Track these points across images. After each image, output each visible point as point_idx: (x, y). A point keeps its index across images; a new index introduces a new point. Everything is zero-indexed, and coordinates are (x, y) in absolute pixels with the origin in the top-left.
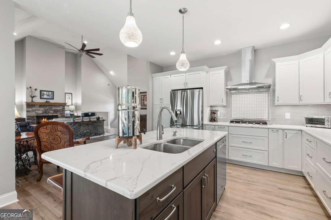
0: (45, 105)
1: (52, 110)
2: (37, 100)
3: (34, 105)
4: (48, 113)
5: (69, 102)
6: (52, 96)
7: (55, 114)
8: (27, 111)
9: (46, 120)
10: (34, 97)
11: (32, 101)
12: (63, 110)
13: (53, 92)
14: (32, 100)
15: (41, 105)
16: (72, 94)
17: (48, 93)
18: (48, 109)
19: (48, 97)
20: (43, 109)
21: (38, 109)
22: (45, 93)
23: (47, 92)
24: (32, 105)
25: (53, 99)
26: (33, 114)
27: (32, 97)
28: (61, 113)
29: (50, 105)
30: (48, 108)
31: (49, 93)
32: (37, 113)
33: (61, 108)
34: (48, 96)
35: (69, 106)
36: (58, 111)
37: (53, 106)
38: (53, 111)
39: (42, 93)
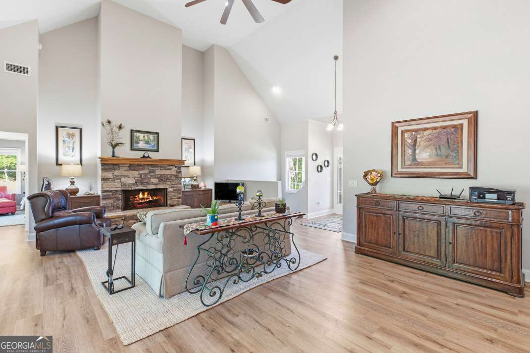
0: (140, 165)
1: (154, 176)
2: (124, 152)
3: (118, 165)
4: (148, 183)
5: (188, 159)
6: (155, 145)
7: (161, 187)
8: (103, 179)
9: (146, 196)
10: (117, 145)
11: (113, 156)
12: (178, 176)
13: (158, 134)
14: (113, 152)
15: (133, 165)
16: (194, 140)
17: (146, 138)
18: (146, 175)
19: (147, 147)
20: (136, 173)
21: (126, 173)
22: (141, 136)
23: (146, 135)
24: (114, 165)
25: (157, 151)
26: (117, 186)
27: (114, 147)
28: (173, 183)
29: (152, 166)
30: (147, 172)
31: (149, 138)
32: (124, 184)
33: (173, 171)
34: (147, 143)
35: (189, 167)
36: (168, 179)
37: (157, 166)
38: (157, 178)
39: (135, 138)
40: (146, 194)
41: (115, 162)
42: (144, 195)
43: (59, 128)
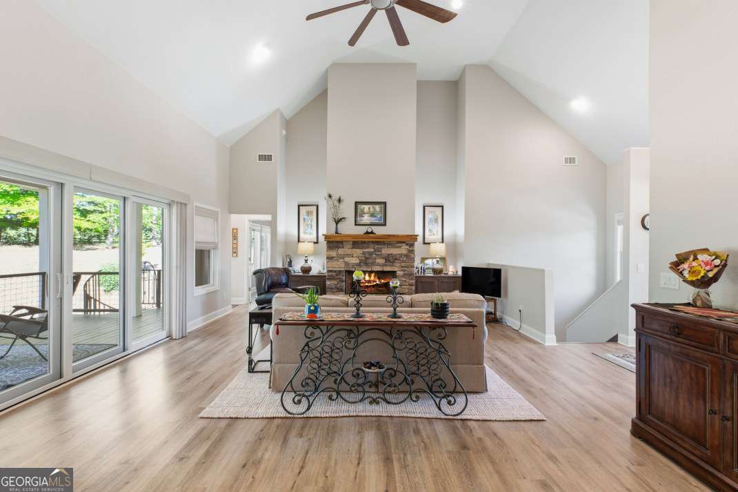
0: (364, 242)
1: (381, 257)
2: (348, 228)
3: (342, 242)
4: (373, 264)
5: (433, 233)
6: (381, 217)
7: (388, 269)
8: (327, 258)
9: (372, 278)
10: (340, 220)
11: (337, 233)
12: (410, 256)
13: (385, 203)
14: (337, 228)
15: (357, 243)
16: (442, 207)
17: (371, 209)
18: (370, 254)
19: (373, 220)
20: (359, 252)
21: (349, 251)
22: (366, 208)
23: (371, 206)
24: (338, 242)
25: (384, 224)
26: (339, 265)
27: (338, 222)
28: (403, 264)
29: (377, 243)
30: (372, 250)
31: (374, 209)
32: (347, 264)
33: (403, 250)
34: (372, 215)
36: (396, 259)
37: (384, 243)
38: (383, 258)
39: (359, 211)
40: (373, 275)
41: (338, 239)
42: (370, 276)
43: (301, 207)
